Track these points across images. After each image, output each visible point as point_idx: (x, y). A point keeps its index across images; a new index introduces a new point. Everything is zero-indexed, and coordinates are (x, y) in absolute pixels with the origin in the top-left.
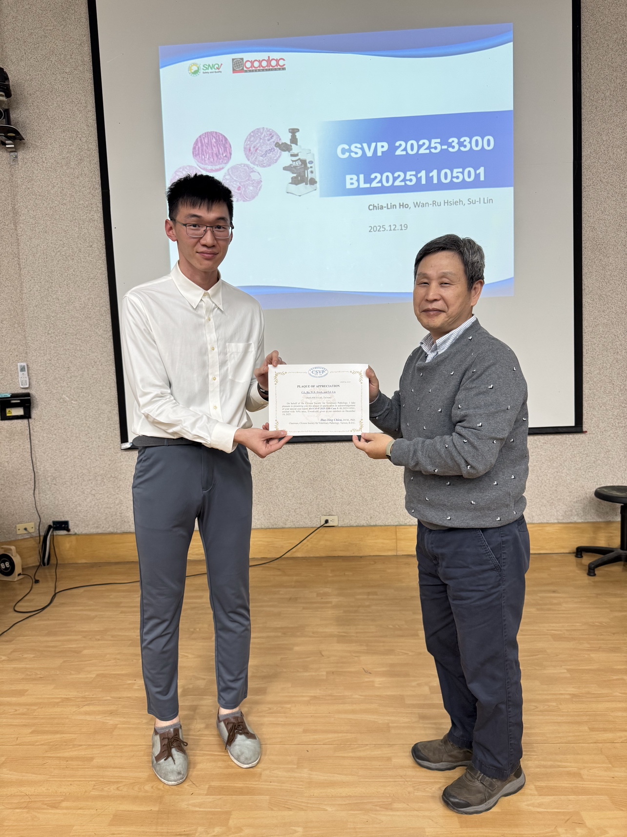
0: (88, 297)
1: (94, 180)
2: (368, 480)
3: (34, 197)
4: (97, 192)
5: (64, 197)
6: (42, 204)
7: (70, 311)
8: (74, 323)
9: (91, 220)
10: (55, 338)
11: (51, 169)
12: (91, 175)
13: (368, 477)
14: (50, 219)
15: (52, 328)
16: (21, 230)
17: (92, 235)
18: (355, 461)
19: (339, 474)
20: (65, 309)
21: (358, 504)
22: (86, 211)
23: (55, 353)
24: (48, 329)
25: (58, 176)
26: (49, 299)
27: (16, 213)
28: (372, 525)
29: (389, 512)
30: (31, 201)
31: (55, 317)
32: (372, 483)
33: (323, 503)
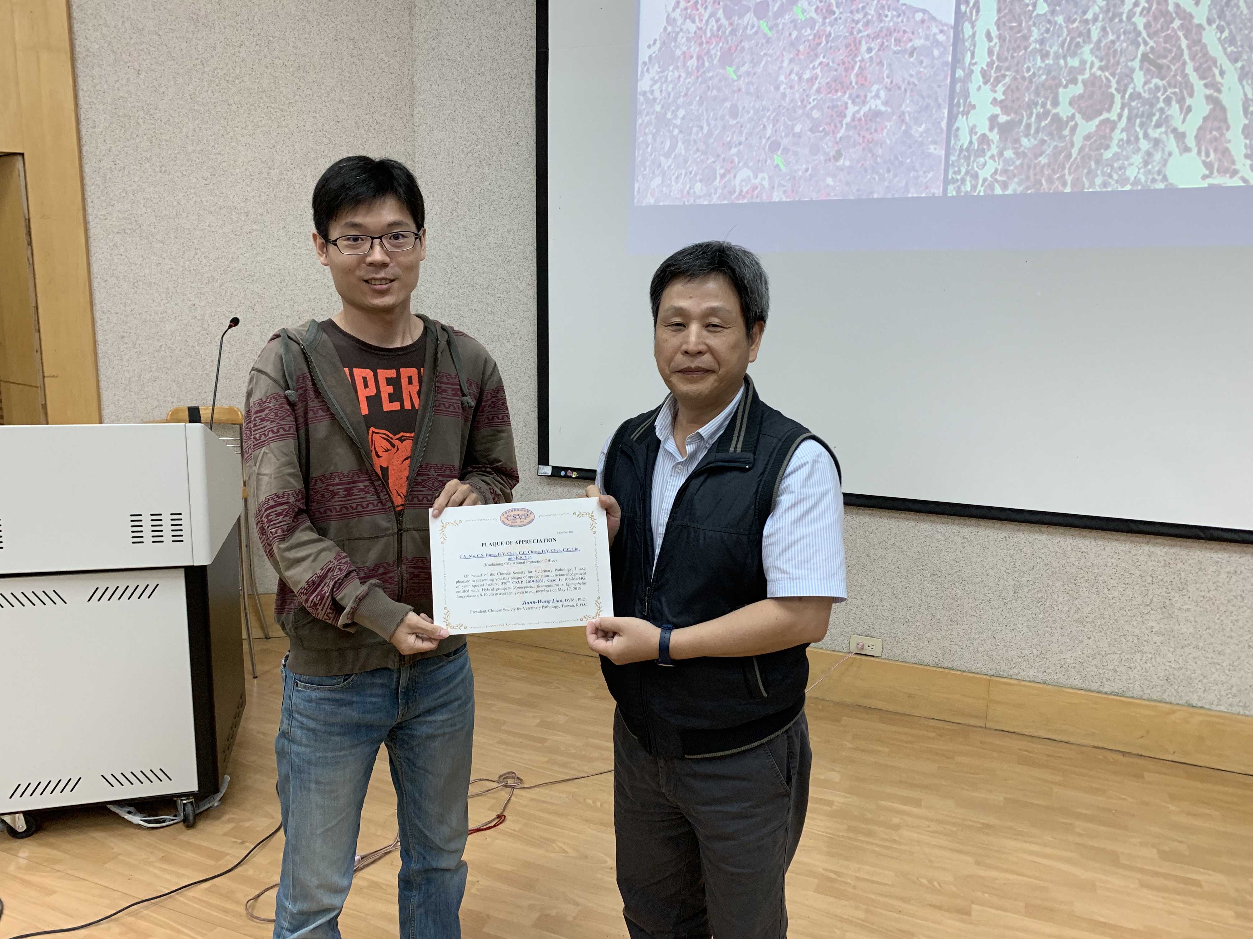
0: (508, 227)
1: (529, 32)
2: (947, 586)
3: (440, 62)
4: (531, 52)
5: (483, 61)
6: (451, 75)
7: (482, 250)
8: (485, 269)
9: (520, 101)
10: (458, 291)
11: (466, 16)
12: (524, 24)
13: (946, 581)
14: (460, 99)
15: (455, 274)
16: (419, 116)
17: (520, 125)
18: (926, 548)
19: (893, 567)
20: (474, 245)
21: (922, 627)
22: (514, 86)
23: (456, 314)
24: (449, 276)
25: (476, 28)
26: (453, 229)
27: (413, 90)
28: (945, 666)
29: (980, 649)
30: (435, 70)
31: (460, 258)
32: (953, 592)
33: (857, 613)
